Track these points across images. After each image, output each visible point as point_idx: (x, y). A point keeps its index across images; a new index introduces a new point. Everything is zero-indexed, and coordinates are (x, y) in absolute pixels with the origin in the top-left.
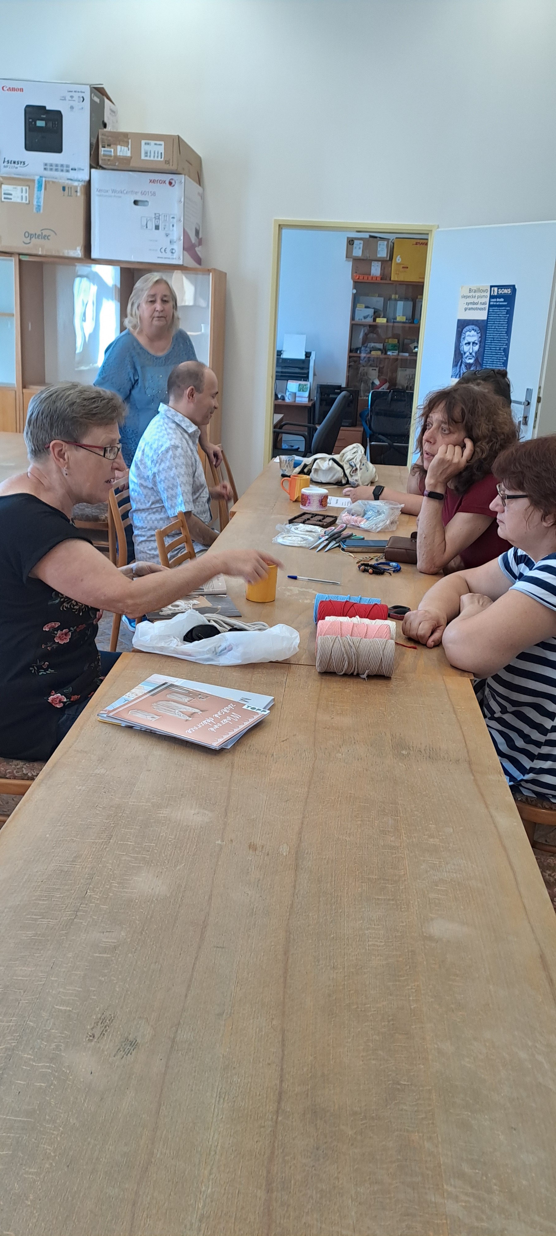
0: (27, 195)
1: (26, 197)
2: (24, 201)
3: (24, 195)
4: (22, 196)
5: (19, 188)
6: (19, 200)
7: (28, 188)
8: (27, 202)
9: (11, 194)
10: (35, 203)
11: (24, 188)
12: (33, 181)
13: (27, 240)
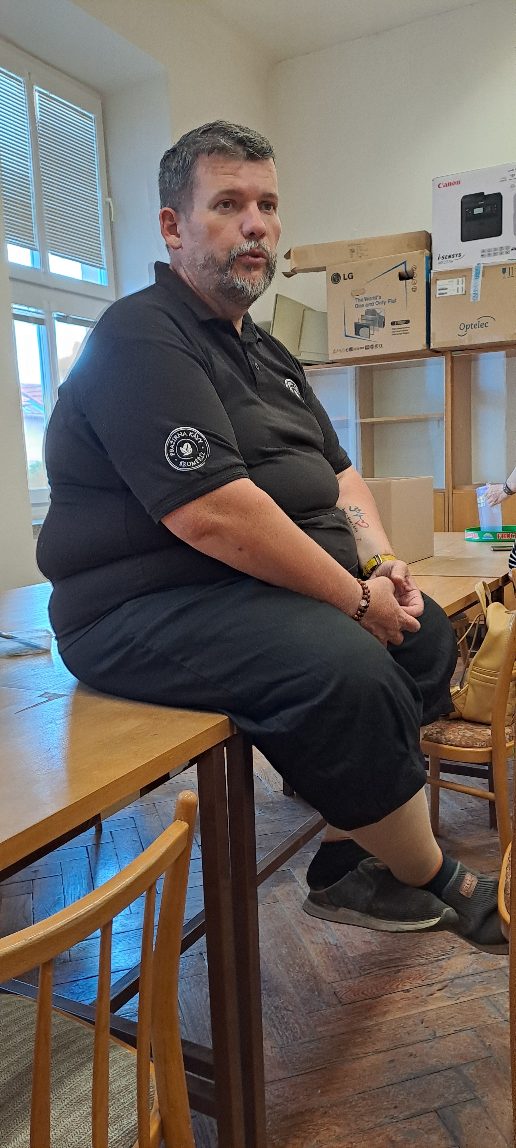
0: (464, 285)
1: (462, 287)
2: (460, 293)
3: (460, 286)
4: (458, 288)
5: (455, 280)
6: (455, 293)
7: (464, 278)
8: (464, 293)
9: (446, 289)
10: (472, 292)
11: (460, 279)
12: (471, 269)
13: (463, 332)
